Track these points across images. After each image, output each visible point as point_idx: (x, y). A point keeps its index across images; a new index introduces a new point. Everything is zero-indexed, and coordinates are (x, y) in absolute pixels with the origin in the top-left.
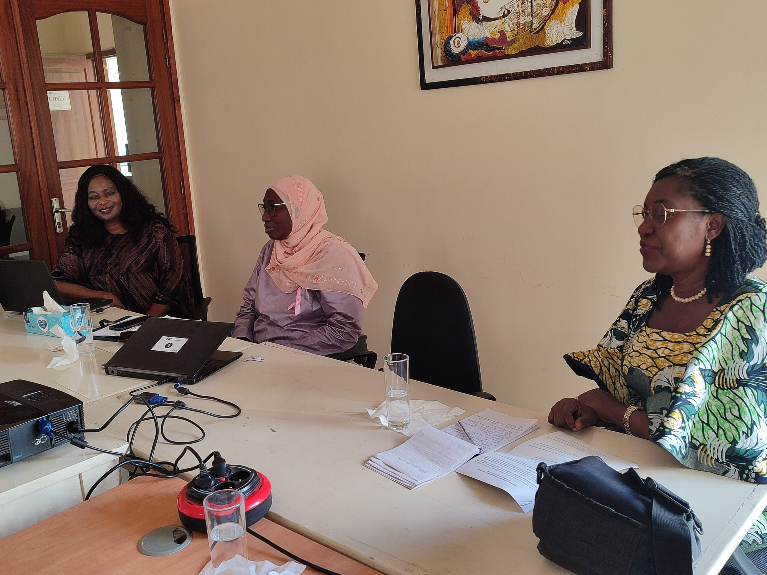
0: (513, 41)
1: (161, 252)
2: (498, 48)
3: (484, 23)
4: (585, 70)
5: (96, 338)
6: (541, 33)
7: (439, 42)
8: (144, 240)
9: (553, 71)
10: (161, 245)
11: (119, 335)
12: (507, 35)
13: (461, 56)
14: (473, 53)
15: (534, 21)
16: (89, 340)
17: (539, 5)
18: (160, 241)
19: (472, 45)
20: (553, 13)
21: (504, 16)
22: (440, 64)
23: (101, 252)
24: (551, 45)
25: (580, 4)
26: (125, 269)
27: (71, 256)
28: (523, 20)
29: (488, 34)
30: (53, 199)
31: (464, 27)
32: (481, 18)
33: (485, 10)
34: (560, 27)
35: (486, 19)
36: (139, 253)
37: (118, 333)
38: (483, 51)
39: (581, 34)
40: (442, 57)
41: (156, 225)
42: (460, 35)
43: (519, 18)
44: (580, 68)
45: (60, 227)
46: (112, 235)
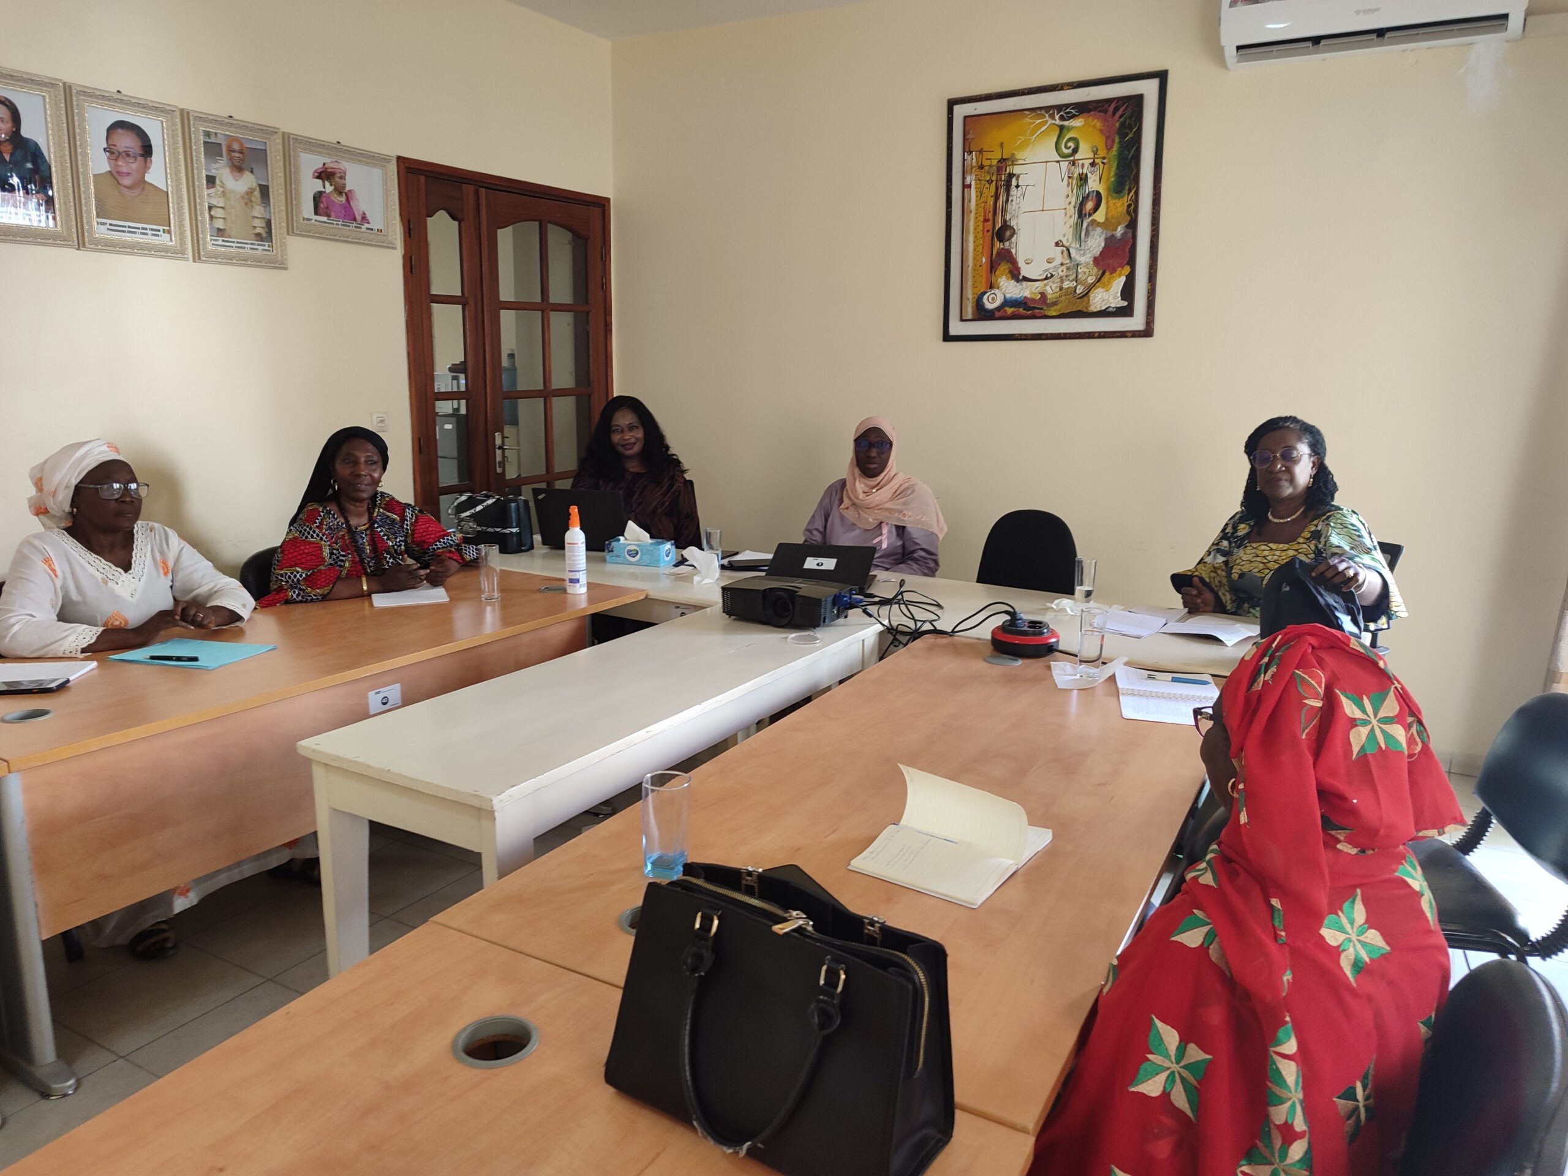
0: (1055, 304)
2: (1038, 309)
3: (1024, 283)
4: (1126, 337)
6: (1085, 299)
7: (970, 294)
9: (1094, 335)
12: (1049, 297)
13: (996, 312)
14: (1009, 310)
15: (1079, 287)
17: (1085, 273)
19: (1007, 303)
20: (1098, 281)
21: (1047, 278)
22: (970, 317)
24: (1095, 310)
25: (1127, 276)
28: (1066, 285)
29: (1027, 294)
31: (1001, 284)
32: (1021, 277)
33: (1025, 271)
34: (1106, 296)
35: (1026, 279)
38: (1021, 309)
39: (1125, 304)
40: (973, 311)
42: (996, 291)
43: (1062, 281)
44: (1122, 335)
45: (500, 467)
46: (628, 471)
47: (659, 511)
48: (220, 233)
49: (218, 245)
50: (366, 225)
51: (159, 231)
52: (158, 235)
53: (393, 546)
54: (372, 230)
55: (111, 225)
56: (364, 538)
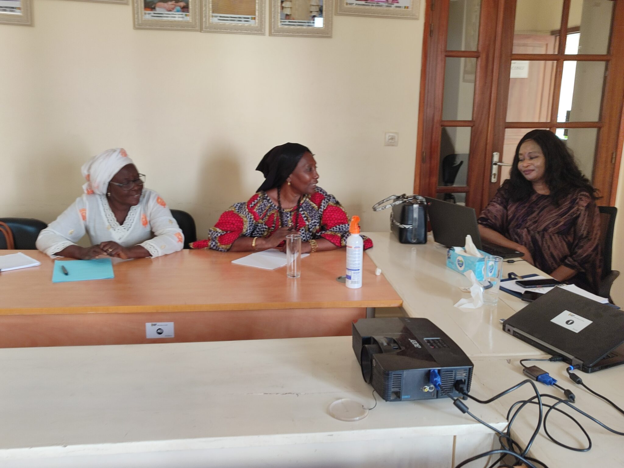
1: (580, 219)
5: (502, 289)
8: (567, 204)
10: (583, 213)
11: (523, 292)
16: (495, 289)
18: (582, 208)
23: (525, 207)
26: (542, 227)
27: (498, 206)
30: (495, 153)
36: (560, 216)
37: (522, 290)
41: (582, 193)
45: (494, 178)
46: (536, 193)
47: (550, 230)
48: (288, 17)
49: (285, 25)
50: (396, 4)
51: (248, 18)
52: (247, 21)
53: (308, 225)
54: (400, 7)
55: (221, 17)
56: (288, 217)
